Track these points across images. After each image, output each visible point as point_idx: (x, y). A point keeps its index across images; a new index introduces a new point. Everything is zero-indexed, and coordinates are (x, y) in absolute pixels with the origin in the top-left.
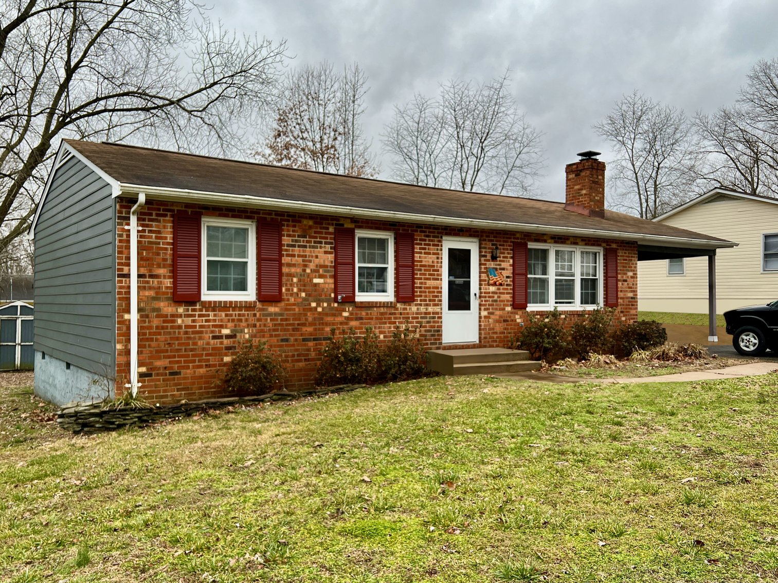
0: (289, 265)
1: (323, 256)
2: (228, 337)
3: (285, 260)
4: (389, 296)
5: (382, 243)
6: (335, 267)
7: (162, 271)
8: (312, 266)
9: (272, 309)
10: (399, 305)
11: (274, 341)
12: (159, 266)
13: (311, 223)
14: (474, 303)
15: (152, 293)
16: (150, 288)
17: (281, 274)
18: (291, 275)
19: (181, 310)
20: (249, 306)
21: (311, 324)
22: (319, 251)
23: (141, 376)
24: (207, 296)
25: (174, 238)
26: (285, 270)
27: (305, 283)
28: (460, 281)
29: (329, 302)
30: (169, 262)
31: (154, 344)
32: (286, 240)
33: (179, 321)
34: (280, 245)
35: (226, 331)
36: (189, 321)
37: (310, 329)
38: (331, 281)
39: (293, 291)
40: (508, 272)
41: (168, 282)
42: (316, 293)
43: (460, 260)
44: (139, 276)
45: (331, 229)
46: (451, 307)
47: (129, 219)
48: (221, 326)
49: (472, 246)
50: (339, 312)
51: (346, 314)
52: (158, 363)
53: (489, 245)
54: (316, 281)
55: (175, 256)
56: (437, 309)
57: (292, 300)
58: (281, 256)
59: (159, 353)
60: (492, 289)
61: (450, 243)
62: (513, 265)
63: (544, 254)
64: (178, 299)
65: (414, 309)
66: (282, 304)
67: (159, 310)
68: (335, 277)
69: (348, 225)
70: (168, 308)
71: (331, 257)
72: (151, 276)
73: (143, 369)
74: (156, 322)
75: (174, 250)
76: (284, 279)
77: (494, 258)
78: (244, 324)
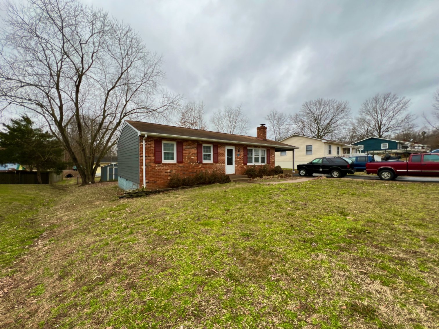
0: (185, 153)
1: (194, 151)
2: (169, 172)
3: (184, 152)
4: (211, 161)
5: (210, 148)
6: (197, 154)
7: (151, 155)
8: (191, 153)
9: (181, 165)
10: (214, 164)
11: (181, 173)
12: (151, 154)
13: (191, 142)
14: (234, 163)
15: (149, 161)
16: (149, 160)
17: (183, 156)
18: (186, 156)
19: (157, 165)
20: (174, 164)
21: (191, 169)
22: (193, 150)
23: (146, 183)
24: (164, 161)
25: (155, 146)
26: (184, 155)
27: (189, 158)
28: (230, 157)
29: (196, 163)
30: (153, 153)
31: (150, 174)
32: (184, 147)
33: (156, 168)
34: (183, 148)
35: (169, 171)
36: (159, 168)
37: (190, 170)
38: (196, 157)
39: (186, 160)
40: (242, 155)
41: (153, 158)
42: (192, 161)
43: (230, 152)
44: (146, 156)
45: (196, 144)
46: (228, 164)
47: (142, 141)
48: (167, 170)
49: (233, 148)
50: (198, 166)
51: (200, 166)
52: (151, 179)
53: (237, 148)
54: (192, 157)
55: (155, 151)
56: (224, 165)
57: (186, 163)
58: (183, 151)
59: (151, 177)
60: (238, 159)
61: (227, 148)
62: (244, 153)
63: (252, 150)
64: (156, 162)
65: (218, 165)
66: (183, 164)
67: (151, 165)
68: (197, 156)
69: (201, 143)
70: (153, 165)
71: (196, 151)
72: (149, 156)
73: (147, 181)
74: (150, 169)
75: (155, 149)
76: (184, 157)
77: (239, 151)
78: (173, 169)
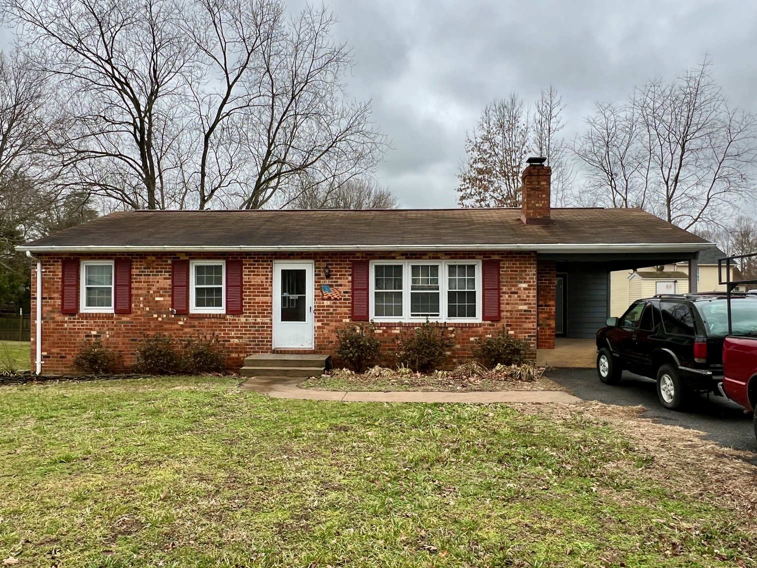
0: (137, 289)
1: (163, 281)
2: (95, 336)
3: (134, 285)
4: (221, 310)
6: (173, 289)
7: (56, 295)
8: (154, 288)
9: (124, 319)
10: (228, 317)
11: (126, 340)
12: (54, 292)
13: (154, 258)
14: (309, 315)
16: (49, 305)
17: (131, 295)
18: (138, 295)
19: (66, 319)
20: (108, 317)
21: (153, 330)
22: (160, 278)
23: (43, 358)
24: (84, 308)
25: (63, 275)
26: (134, 292)
27: (149, 301)
28: (294, 297)
29: (168, 313)
30: (60, 289)
31: (51, 339)
32: (135, 271)
33: (66, 325)
34: (131, 275)
35: (94, 333)
36: (71, 325)
37: (152, 333)
38: (170, 299)
39: (140, 306)
40: (348, 288)
41: (59, 302)
42: (158, 308)
43: (293, 280)
44: (43, 298)
45: (170, 262)
46: (284, 318)
47: (36, 265)
48: (91, 329)
49: (309, 268)
50: (175, 322)
51: (181, 323)
52: (54, 350)
53: (324, 264)
54: (157, 299)
55: (63, 285)
56: (267, 320)
57: (139, 313)
58: (131, 282)
59: (54, 344)
60: (326, 303)
61: (279, 267)
62: (352, 282)
64: (65, 312)
65: (243, 319)
66: (132, 315)
67: (54, 318)
68: (172, 296)
69: (183, 258)
70: (59, 317)
71: (169, 282)
72: (50, 298)
73: (45, 353)
74: (52, 326)
75: (63, 282)
76: (133, 298)
77: (328, 276)
78: (106, 328)
